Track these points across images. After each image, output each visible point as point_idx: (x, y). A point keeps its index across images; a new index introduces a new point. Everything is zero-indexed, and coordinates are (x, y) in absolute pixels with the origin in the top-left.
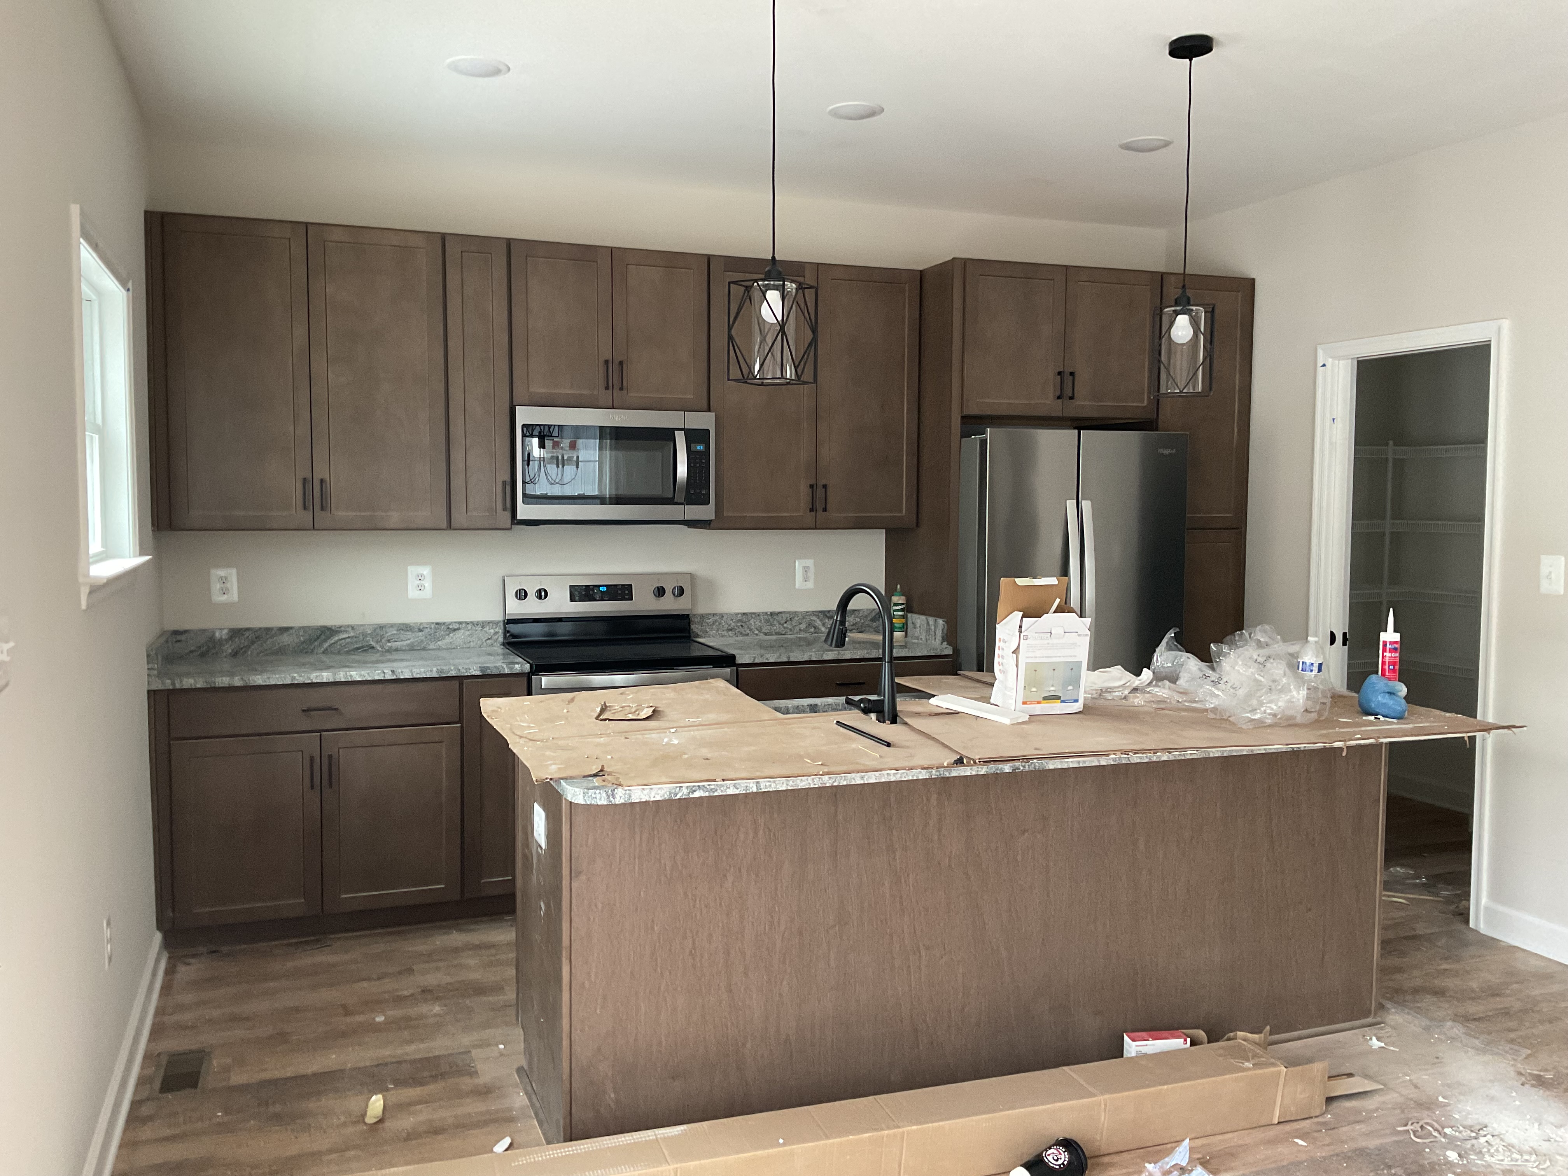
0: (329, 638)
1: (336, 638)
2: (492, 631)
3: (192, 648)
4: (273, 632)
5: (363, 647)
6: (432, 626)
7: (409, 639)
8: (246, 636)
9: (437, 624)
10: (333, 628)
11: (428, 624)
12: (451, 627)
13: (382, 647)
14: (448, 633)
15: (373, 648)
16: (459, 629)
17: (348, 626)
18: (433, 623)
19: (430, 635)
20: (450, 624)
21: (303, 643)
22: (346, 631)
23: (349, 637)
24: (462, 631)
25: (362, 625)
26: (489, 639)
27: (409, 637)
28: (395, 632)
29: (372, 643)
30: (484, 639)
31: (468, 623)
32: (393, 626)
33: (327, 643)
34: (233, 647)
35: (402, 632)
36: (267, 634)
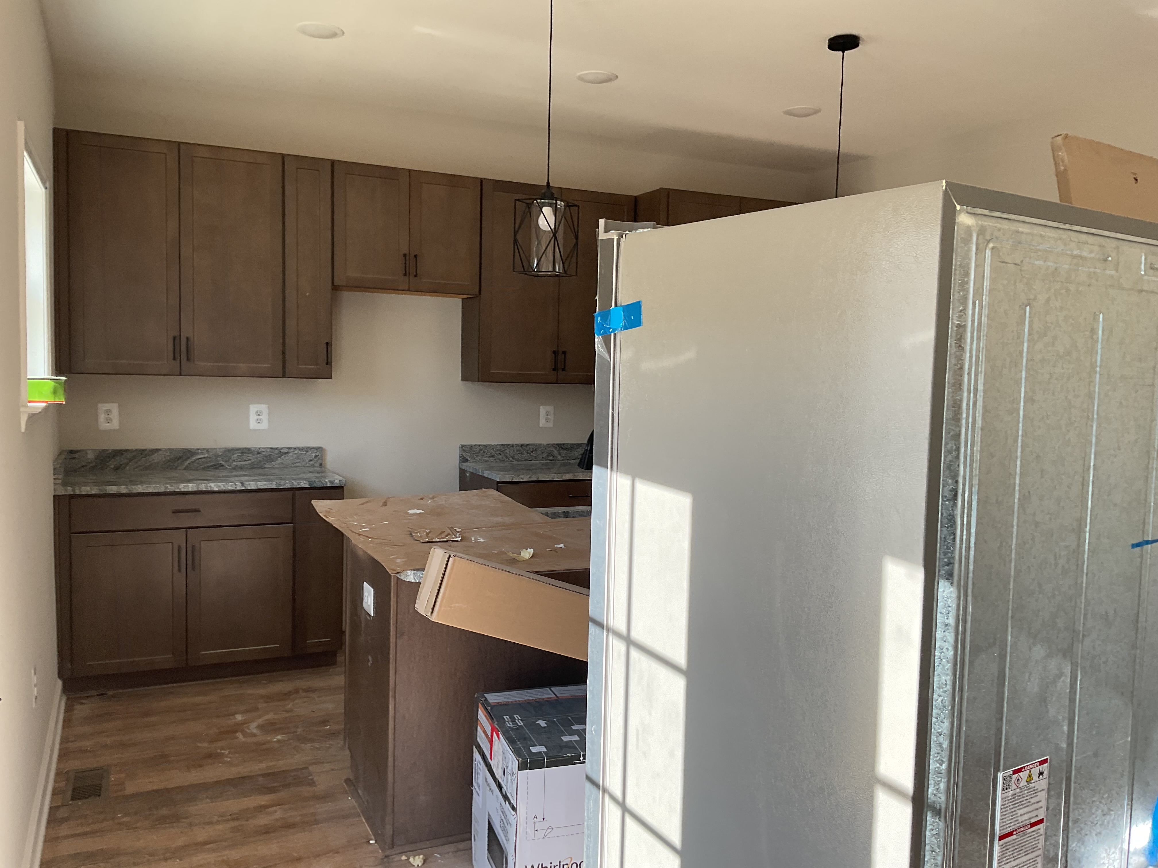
0: (188, 458)
2: (314, 455)
3: (84, 464)
4: (146, 452)
5: (215, 465)
6: (269, 451)
7: (250, 460)
8: (125, 455)
9: (272, 448)
10: (193, 451)
11: (264, 448)
12: (282, 451)
13: (229, 465)
14: (279, 455)
15: (222, 466)
16: (288, 453)
17: (204, 449)
18: (269, 448)
19: (266, 457)
20: (281, 449)
21: (169, 461)
22: (202, 453)
23: (204, 458)
24: (291, 454)
25: (216, 449)
26: (311, 461)
27: (250, 458)
28: (240, 454)
29: (222, 462)
30: (307, 461)
31: (295, 449)
32: (238, 449)
33: (188, 462)
34: (115, 463)
35: (245, 454)
36: (141, 454)
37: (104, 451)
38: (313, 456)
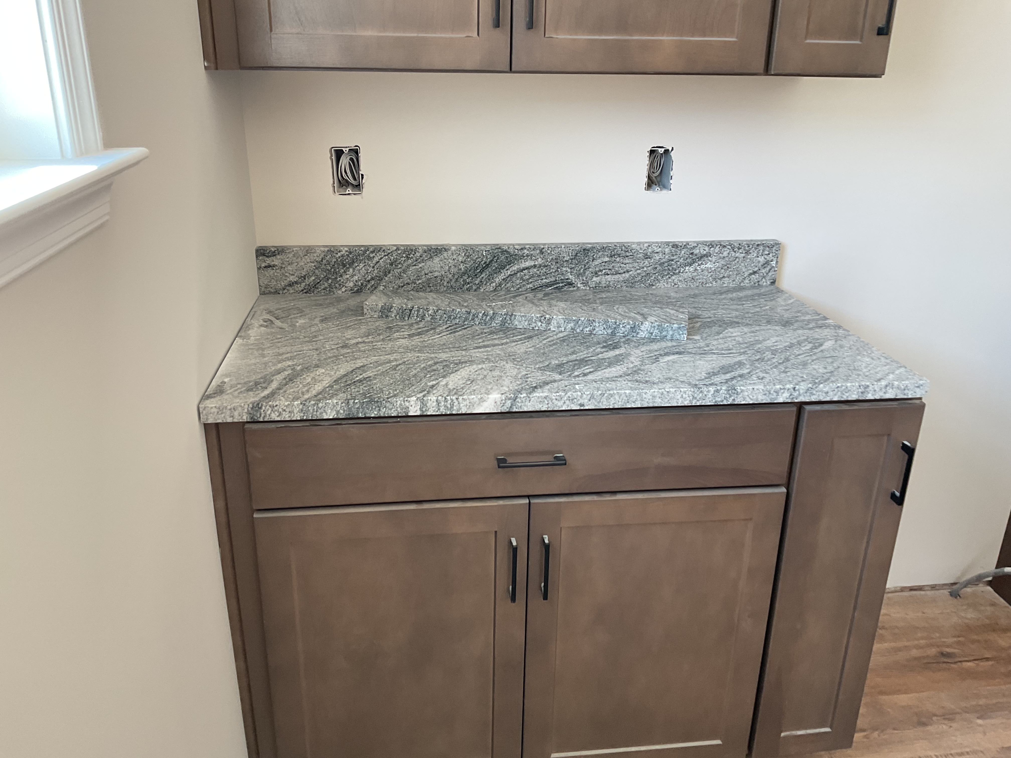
0: (503, 267)
1: (515, 268)
2: (761, 259)
3: (293, 279)
4: (418, 254)
5: (555, 282)
6: (667, 250)
7: (628, 272)
8: (376, 259)
9: (675, 246)
10: (511, 251)
12: (696, 251)
13: (585, 284)
14: (689, 260)
15: (571, 284)
16: (708, 255)
17: (535, 247)
18: (667, 244)
19: (662, 264)
20: (694, 247)
21: (464, 274)
22: (530, 256)
23: (535, 266)
24: (714, 259)
25: (557, 246)
26: (755, 273)
27: (628, 267)
28: (607, 259)
29: (570, 277)
30: (746, 274)
31: (724, 246)
32: (604, 248)
33: (502, 276)
34: (356, 278)
35: (618, 259)
36: (408, 258)
37: (332, 250)
38: (759, 262)
